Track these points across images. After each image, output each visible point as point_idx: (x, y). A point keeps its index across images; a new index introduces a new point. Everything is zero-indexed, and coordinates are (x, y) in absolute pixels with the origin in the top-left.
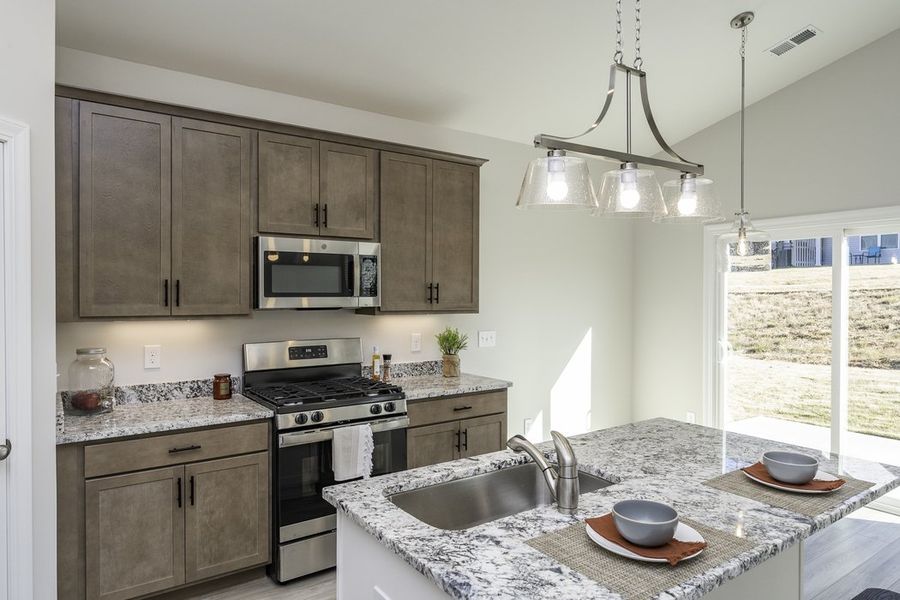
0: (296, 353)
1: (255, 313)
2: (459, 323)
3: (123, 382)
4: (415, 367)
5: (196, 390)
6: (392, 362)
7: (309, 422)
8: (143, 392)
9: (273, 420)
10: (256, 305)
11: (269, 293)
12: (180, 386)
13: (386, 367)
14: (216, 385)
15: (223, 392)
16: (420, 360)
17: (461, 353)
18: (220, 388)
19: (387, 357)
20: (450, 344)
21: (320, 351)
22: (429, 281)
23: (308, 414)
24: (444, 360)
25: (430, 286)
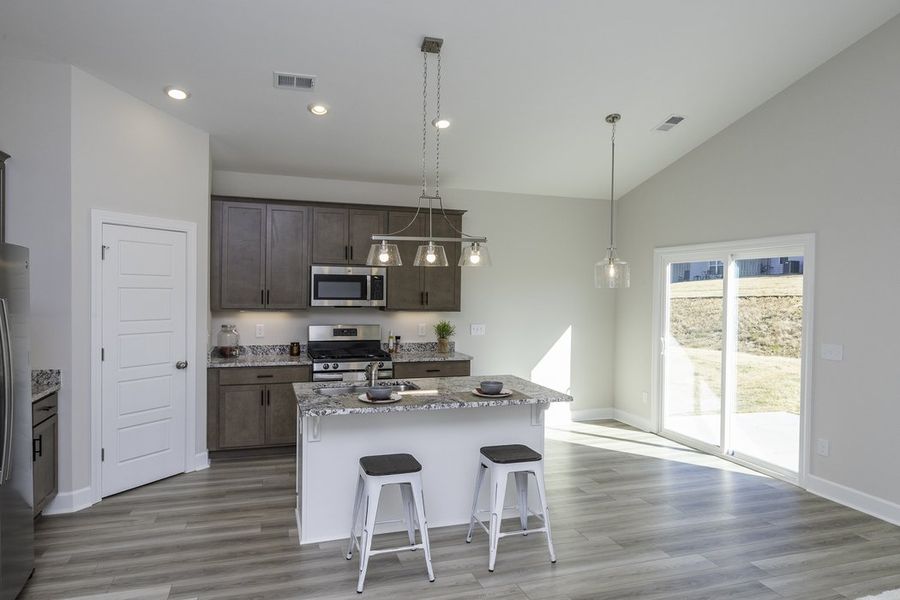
0: (337, 332)
1: (310, 309)
2: (449, 318)
3: (244, 343)
4: (420, 345)
5: (282, 349)
6: (402, 341)
7: (331, 368)
8: (254, 349)
9: (311, 366)
10: (310, 304)
11: (316, 298)
12: (274, 347)
13: (397, 344)
14: (292, 348)
15: (295, 352)
16: (423, 341)
17: (451, 339)
18: (294, 350)
19: (398, 338)
20: (443, 331)
21: (353, 332)
23: (331, 365)
24: (440, 342)
25: (422, 294)
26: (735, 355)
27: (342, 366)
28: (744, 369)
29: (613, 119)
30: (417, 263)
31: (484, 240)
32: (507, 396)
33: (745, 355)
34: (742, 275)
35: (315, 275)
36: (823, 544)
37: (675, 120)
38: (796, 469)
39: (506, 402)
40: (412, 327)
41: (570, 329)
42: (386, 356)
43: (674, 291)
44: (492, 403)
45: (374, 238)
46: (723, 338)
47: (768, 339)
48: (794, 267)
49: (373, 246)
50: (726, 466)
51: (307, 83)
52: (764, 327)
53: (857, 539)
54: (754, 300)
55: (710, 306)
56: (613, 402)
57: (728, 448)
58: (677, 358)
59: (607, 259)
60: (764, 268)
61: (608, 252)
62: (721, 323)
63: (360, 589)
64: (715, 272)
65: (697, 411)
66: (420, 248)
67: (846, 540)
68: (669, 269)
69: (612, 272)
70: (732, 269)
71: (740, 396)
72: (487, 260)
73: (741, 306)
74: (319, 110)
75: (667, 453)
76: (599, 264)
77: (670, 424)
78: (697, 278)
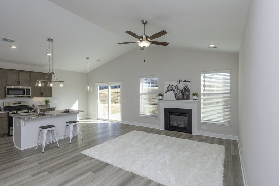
0: (15, 104)
1: (6, 98)
2: (48, 99)
6: (35, 105)
9: (9, 113)
10: (6, 96)
11: (8, 94)
13: (34, 106)
16: (41, 105)
17: (49, 104)
19: (33, 104)
20: (47, 102)
21: (20, 103)
22: (41, 92)
23: (15, 112)
24: (46, 104)
25: (41, 93)
26: (111, 105)
27: (19, 112)
28: (112, 107)
29: (88, 58)
30: (48, 86)
31: (64, 81)
32: (71, 112)
33: (112, 104)
34: (111, 88)
35: (8, 89)
36: (124, 129)
37: (99, 60)
38: (120, 120)
39: (71, 113)
40: (38, 101)
41: (78, 100)
42: (33, 108)
43: (100, 91)
44: (68, 113)
45: (37, 80)
46: (108, 102)
47: (116, 101)
48: (119, 87)
49: (37, 82)
50: (110, 122)
51: (13, 41)
52: (116, 99)
53: (128, 127)
54: (114, 93)
55: (105, 95)
56: (88, 115)
57: (110, 119)
58: (101, 106)
59: (87, 85)
60: (116, 87)
61: (88, 84)
62: (108, 98)
63: (43, 152)
64: (106, 88)
65: (104, 115)
66: (49, 83)
67: (126, 128)
68: (98, 87)
69: (88, 88)
70: (110, 87)
71: (112, 112)
72: (64, 85)
73: (111, 95)
74: (14, 47)
75: (99, 122)
76: (86, 86)
77: (99, 117)
78: (102, 89)
